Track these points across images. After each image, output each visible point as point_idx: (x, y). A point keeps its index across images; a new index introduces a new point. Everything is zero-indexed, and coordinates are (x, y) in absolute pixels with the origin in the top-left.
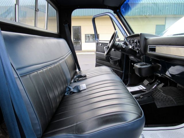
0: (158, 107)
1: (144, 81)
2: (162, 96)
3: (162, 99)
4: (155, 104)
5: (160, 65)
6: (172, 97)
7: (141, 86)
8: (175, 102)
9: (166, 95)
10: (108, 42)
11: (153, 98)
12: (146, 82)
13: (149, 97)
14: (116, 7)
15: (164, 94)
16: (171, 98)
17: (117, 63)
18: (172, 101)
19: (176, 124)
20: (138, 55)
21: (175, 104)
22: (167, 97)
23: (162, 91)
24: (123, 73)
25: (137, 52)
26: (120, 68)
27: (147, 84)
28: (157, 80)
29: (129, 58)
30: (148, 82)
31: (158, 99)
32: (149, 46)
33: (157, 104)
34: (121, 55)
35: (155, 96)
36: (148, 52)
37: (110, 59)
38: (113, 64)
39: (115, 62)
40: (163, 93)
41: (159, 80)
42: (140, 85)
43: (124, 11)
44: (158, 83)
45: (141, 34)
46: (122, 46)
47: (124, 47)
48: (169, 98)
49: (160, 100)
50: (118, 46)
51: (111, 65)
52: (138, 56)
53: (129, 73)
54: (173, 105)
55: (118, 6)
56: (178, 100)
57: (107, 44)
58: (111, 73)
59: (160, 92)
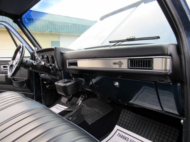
0: (90, 124)
1: (62, 99)
2: (88, 111)
3: (90, 114)
4: (86, 122)
5: (83, 79)
6: (97, 108)
7: (58, 105)
8: (101, 113)
9: (91, 108)
10: (11, 59)
11: (82, 115)
12: (64, 100)
13: (78, 115)
14: (17, 15)
15: (89, 108)
16: (97, 110)
17: (24, 85)
18: (98, 113)
19: (107, 134)
20: (52, 71)
21: (102, 114)
22: (93, 110)
23: (86, 106)
24: (33, 95)
25: (50, 68)
26: (28, 90)
27: (66, 101)
28: (81, 95)
29: (39, 77)
30: (67, 99)
31: (87, 115)
32: (67, 60)
33: (87, 121)
34: (28, 75)
35: (83, 113)
36: (68, 67)
37: (13, 81)
38: (18, 86)
39: (21, 84)
40: (87, 107)
41: (83, 95)
42: (56, 104)
43: (27, 21)
44: (83, 98)
45: (55, 48)
46: (32, 63)
47: (35, 64)
48: (95, 111)
49: (89, 116)
50: (27, 63)
51: (16, 89)
52: (53, 73)
53: (41, 93)
54: (101, 116)
55: (19, 14)
56: (103, 110)
57: (10, 61)
58: (24, 99)
59: (84, 107)
